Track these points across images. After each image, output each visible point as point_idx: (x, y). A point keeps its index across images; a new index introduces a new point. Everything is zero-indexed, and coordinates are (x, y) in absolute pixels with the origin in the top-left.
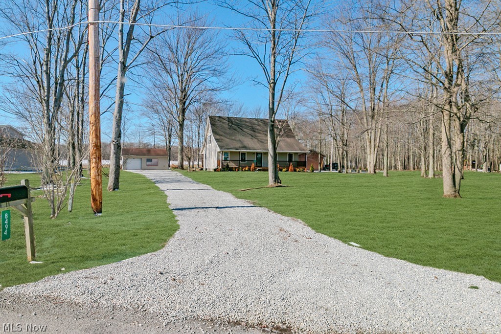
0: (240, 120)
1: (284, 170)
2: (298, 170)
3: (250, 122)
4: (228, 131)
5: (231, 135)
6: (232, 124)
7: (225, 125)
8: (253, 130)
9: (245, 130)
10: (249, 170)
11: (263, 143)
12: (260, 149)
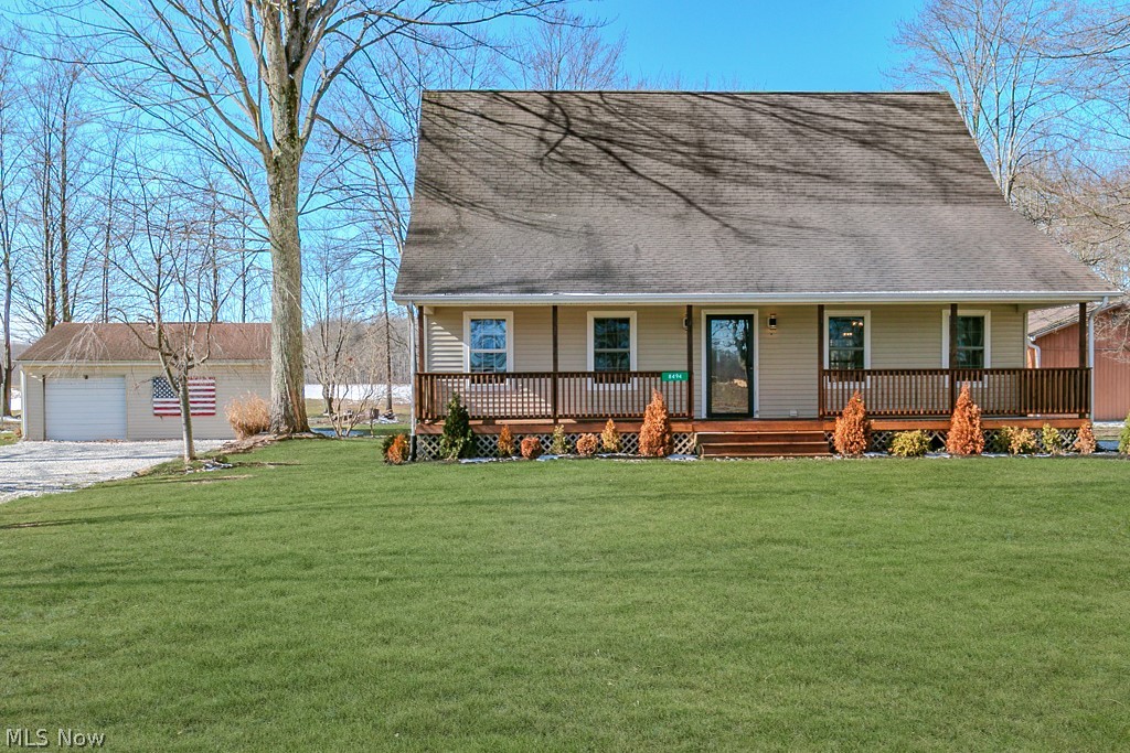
0: (630, 104)
1: (907, 439)
2: (1021, 437)
3: (692, 120)
4: (526, 178)
5: (535, 197)
6: (569, 132)
7: (511, 142)
8: (706, 162)
9: (646, 164)
10: (628, 446)
11: (754, 241)
12: (719, 285)
